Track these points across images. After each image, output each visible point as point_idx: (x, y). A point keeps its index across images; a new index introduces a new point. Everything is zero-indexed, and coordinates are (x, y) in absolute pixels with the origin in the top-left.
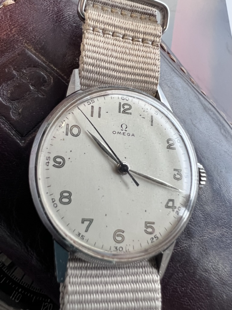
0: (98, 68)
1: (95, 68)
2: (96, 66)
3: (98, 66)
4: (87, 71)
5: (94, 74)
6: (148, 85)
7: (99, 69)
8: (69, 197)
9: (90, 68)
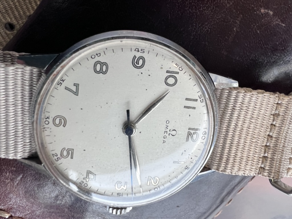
0: (239, 108)
1: (240, 105)
2: (242, 106)
3: (242, 108)
4: (237, 96)
5: (233, 103)
6: (218, 160)
7: (239, 110)
8: (101, 72)
9: (240, 100)
